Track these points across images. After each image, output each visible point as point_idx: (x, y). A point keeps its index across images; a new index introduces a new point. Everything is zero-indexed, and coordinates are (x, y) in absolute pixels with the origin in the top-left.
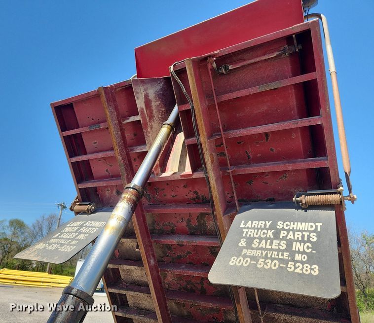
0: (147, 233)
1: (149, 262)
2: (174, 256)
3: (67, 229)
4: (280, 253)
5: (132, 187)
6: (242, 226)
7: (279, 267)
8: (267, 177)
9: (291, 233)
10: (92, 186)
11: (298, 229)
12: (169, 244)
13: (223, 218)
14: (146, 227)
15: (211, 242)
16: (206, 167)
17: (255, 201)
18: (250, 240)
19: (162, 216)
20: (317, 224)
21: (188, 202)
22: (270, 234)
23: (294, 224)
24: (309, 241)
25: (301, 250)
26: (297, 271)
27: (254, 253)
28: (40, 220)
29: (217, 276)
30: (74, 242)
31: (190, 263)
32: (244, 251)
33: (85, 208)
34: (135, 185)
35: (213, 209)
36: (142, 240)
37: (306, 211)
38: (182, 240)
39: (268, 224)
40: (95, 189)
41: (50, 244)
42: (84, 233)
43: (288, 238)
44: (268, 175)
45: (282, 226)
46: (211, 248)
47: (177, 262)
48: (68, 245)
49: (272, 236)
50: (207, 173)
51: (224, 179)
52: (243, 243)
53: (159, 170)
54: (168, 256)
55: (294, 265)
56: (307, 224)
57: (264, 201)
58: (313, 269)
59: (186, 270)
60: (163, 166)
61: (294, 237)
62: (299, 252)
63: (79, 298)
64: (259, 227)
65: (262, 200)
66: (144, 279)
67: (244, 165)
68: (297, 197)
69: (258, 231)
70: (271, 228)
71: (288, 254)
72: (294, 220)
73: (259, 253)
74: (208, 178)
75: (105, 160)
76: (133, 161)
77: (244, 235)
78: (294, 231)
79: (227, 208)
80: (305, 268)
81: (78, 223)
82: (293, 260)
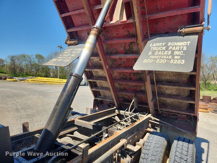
0: (105, 54)
1: (106, 67)
2: (117, 64)
3: (65, 53)
4: (168, 56)
5: (95, 27)
6: (151, 46)
7: (166, 62)
8: (166, 20)
9: (174, 47)
10: (75, 31)
11: (178, 45)
12: (115, 59)
13: (141, 43)
14: (104, 51)
15: (135, 56)
16: (134, 16)
17: (159, 34)
18: (154, 52)
19: (111, 45)
20: (188, 42)
21: (124, 37)
22: (164, 48)
23: (176, 43)
24: (182, 50)
25: (178, 54)
26: (175, 63)
27: (155, 57)
28: (51, 54)
29: (137, 67)
30: (70, 58)
31: (125, 67)
32: (151, 57)
33: (73, 42)
34: (97, 26)
35: (137, 40)
36: (102, 57)
37: (183, 37)
38: (121, 56)
39: (164, 44)
40: (76, 32)
41: (58, 59)
42: (74, 54)
43: (172, 49)
44: (166, 19)
45: (170, 44)
46: (135, 59)
47: (119, 66)
48: (67, 59)
49: (165, 49)
50: (135, 19)
51: (143, 22)
52: (150, 53)
53: (109, 20)
54: (114, 64)
55: (173, 61)
56: (183, 42)
57: (163, 33)
58: (182, 62)
59: (123, 70)
60: (111, 18)
61: (175, 49)
62: (177, 55)
63: (76, 77)
64: (159, 46)
65: (162, 33)
66: (104, 75)
67: (155, 14)
68: (180, 30)
69: (158, 48)
70: (165, 46)
71: (171, 56)
72: (177, 41)
73: (158, 57)
74: (135, 22)
75: (79, 15)
76: (95, 15)
77: (151, 50)
78: (176, 46)
79: (144, 39)
80: (178, 61)
81: (70, 50)
82: (173, 59)
